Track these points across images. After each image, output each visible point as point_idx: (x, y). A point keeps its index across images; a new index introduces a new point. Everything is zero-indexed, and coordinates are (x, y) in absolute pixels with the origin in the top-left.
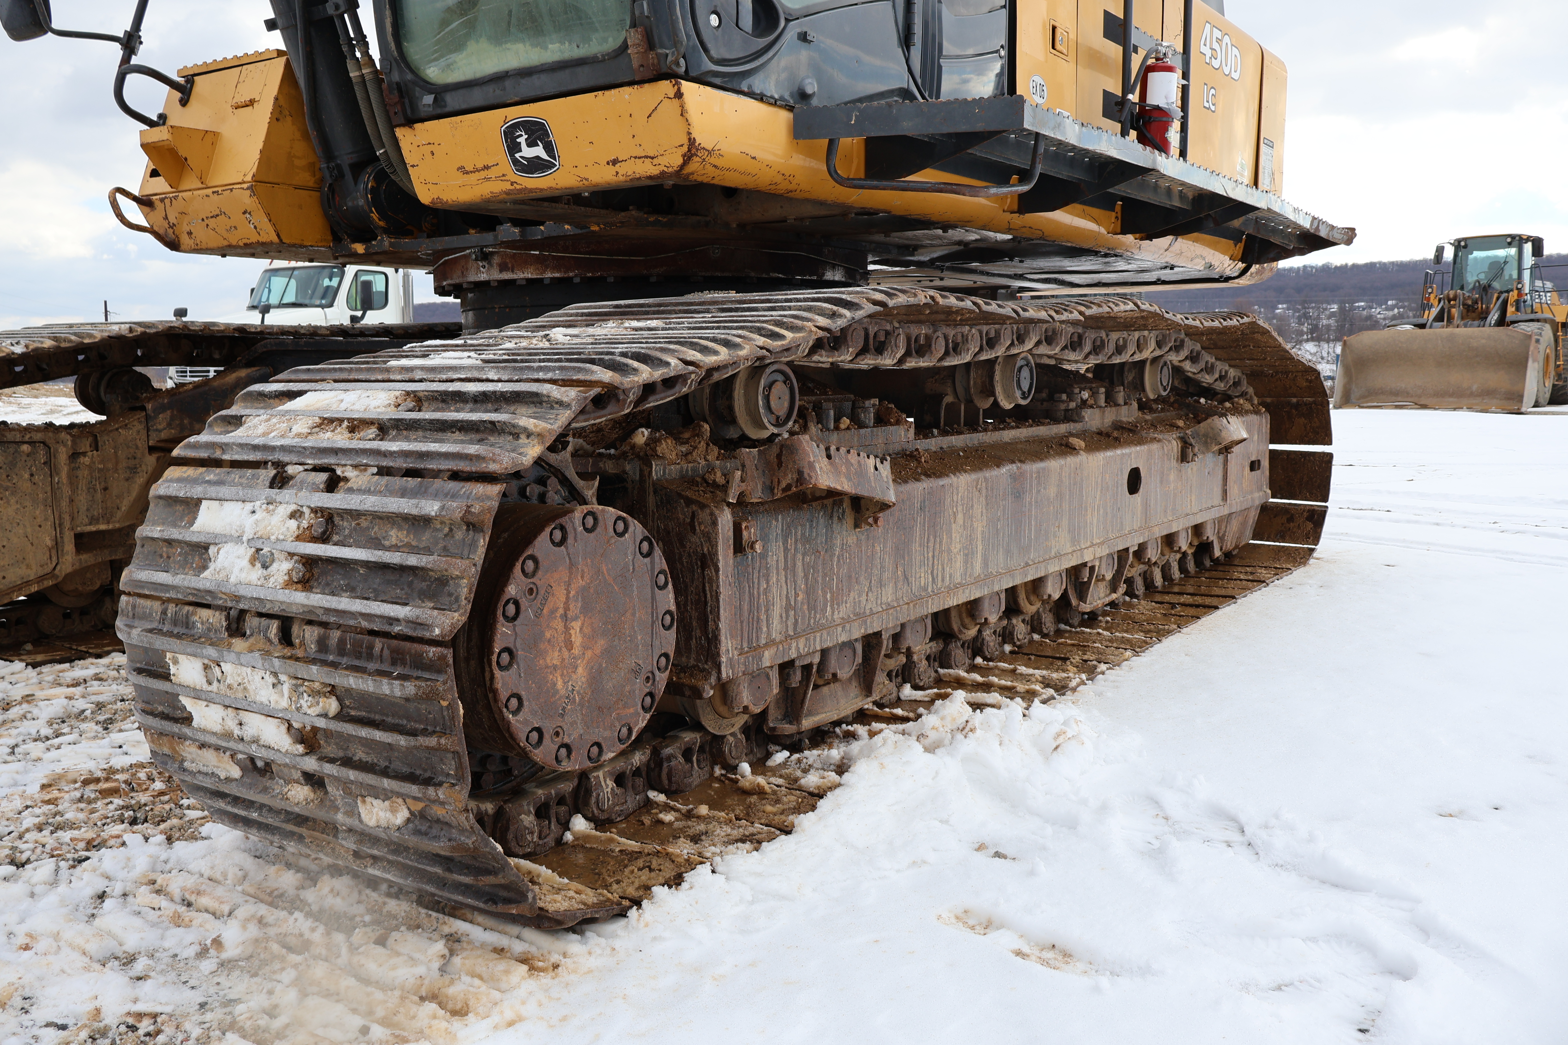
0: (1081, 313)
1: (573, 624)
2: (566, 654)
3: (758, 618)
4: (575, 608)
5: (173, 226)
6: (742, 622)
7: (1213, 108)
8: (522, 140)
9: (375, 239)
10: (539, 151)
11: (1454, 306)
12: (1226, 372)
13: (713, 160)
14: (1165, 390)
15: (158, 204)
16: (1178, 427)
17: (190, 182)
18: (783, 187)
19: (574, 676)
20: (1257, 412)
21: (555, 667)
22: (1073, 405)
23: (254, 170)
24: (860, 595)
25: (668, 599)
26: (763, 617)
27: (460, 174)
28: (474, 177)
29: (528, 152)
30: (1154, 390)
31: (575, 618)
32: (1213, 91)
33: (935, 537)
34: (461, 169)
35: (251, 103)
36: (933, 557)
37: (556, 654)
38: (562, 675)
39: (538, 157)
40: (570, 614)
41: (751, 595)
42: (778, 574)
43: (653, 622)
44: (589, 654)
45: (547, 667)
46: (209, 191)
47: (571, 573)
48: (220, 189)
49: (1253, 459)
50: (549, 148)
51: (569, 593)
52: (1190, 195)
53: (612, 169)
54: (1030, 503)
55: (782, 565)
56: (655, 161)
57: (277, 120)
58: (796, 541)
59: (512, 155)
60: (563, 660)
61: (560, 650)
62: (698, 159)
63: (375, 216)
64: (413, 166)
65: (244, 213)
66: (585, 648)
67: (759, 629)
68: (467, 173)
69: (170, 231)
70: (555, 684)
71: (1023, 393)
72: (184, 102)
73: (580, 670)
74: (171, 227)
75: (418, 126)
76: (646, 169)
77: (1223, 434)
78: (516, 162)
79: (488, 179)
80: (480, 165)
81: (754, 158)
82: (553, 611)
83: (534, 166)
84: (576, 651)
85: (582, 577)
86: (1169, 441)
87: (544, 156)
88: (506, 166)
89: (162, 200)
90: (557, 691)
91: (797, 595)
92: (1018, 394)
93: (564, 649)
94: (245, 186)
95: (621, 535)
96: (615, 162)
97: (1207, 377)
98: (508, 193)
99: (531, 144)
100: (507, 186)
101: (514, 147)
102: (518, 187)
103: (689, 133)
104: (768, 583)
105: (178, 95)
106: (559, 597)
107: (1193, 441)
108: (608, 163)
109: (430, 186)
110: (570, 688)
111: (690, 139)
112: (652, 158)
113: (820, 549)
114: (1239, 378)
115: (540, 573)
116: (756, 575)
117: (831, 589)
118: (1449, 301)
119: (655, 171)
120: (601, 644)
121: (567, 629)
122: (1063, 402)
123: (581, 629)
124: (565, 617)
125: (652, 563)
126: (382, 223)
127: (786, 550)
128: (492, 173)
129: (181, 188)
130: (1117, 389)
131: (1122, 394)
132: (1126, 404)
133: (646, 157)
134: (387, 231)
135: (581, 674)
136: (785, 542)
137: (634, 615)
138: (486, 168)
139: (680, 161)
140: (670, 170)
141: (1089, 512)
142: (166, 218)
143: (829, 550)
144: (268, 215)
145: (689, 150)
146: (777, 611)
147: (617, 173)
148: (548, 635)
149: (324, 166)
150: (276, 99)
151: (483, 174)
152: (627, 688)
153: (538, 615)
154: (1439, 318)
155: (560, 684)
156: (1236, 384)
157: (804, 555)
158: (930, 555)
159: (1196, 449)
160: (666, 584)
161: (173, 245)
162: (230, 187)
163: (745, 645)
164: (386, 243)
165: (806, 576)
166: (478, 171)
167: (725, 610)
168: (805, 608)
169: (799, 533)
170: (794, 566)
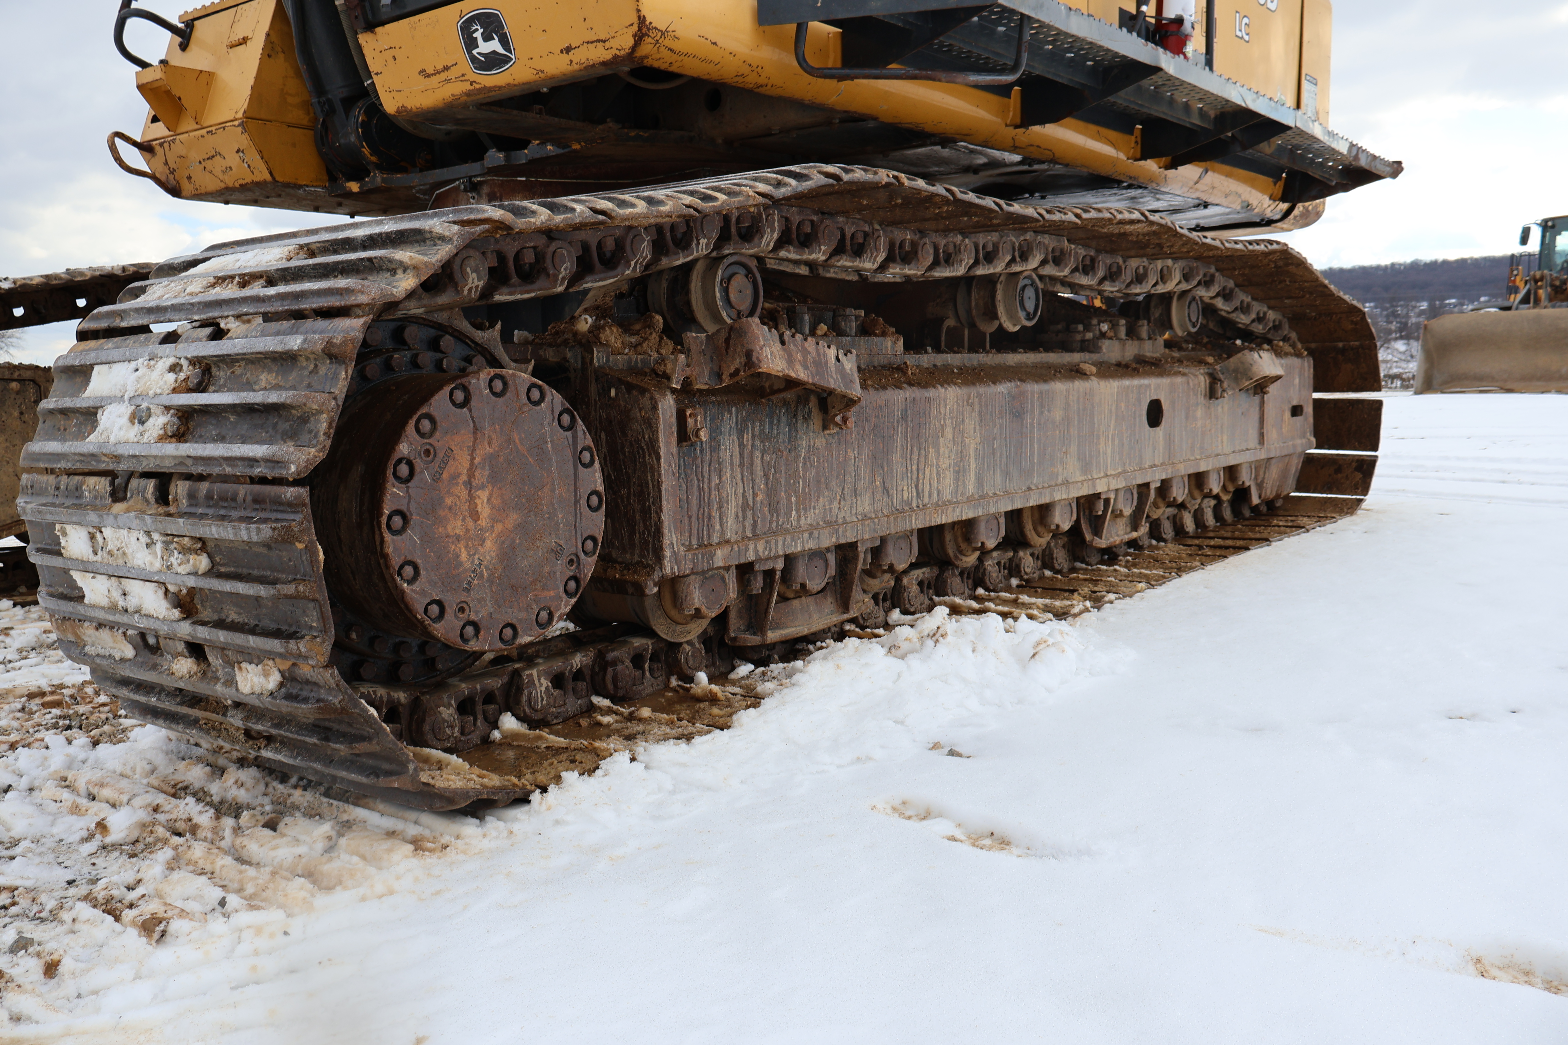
0: (1077, 216)
1: (479, 493)
2: (471, 524)
3: (710, 516)
4: (481, 476)
5: (172, 172)
6: (690, 517)
7: (1246, 38)
8: (478, 35)
9: (368, 176)
10: (495, 45)
11: (1540, 287)
12: (1265, 314)
13: (667, 42)
14: (1194, 326)
15: (158, 149)
16: (1206, 363)
17: (188, 124)
18: (752, 80)
19: (481, 550)
20: (1298, 355)
21: (458, 538)
22: (1089, 335)
23: (245, 106)
24: (831, 501)
25: (595, 479)
26: (715, 514)
27: (421, 78)
28: (435, 80)
29: (485, 47)
30: (1183, 326)
31: (482, 487)
32: (1246, 20)
33: (920, 449)
34: (422, 72)
35: (244, 41)
36: (918, 470)
37: (459, 523)
38: (466, 547)
39: (494, 52)
40: (475, 483)
41: (701, 490)
42: (732, 469)
43: (577, 501)
44: (499, 527)
45: (448, 536)
46: (204, 132)
47: (475, 439)
48: (213, 129)
49: (1295, 403)
50: (504, 42)
51: (473, 459)
52: (1212, 114)
53: (566, 58)
54: (1032, 424)
55: (736, 461)
56: (607, 45)
57: (269, 56)
58: (753, 437)
59: (470, 52)
60: (467, 531)
61: (464, 520)
62: (649, 40)
63: (366, 151)
64: (377, 74)
65: (238, 151)
66: (494, 520)
67: (710, 527)
68: (428, 76)
69: (171, 177)
70: (458, 556)
71: (1028, 314)
72: (184, 47)
73: (489, 544)
74: (172, 173)
75: (379, 30)
76: (600, 54)
77: (1255, 368)
78: (474, 59)
79: (448, 81)
80: (440, 67)
81: (715, 43)
82: (455, 477)
83: (493, 62)
84: (483, 522)
85: (490, 444)
86: (1196, 376)
87: (501, 50)
88: (465, 66)
89: (161, 145)
90: (461, 564)
91: (755, 495)
92: (1022, 315)
93: (469, 519)
94: (236, 123)
95: (537, 403)
96: (568, 50)
97: (1242, 317)
98: (468, 94)
99: (487, 38)
100: (467, 87)
101: (471, 44)
102: (478, 86)
103: (638, 11)
104: (720, 478)
105: (179, 40)
106: (461, 462)
107: (1222, 377)
108: (562, 52)
109: (394, 94)
110: (477, 562)
111: (639, 17)
112: (604, 41)
113: (782, 448)
114: (1280, 322)
115: (438, 434)
116: (706, 468)
117: (796, 493)
118: (1536, 281)
119: (607, 56)
120: (513, 518)
121: (471, 498)
122: (1079, 332)
123: (489, 500)
124: (469, 484)
125: (575, 437)
126: (373, 159)
127: (741, 445)
128: (452, 74)
129: (178, 131)
130: (1141, 323)
131: (1145, 328)
132: (1150, 338)
133: (598, 41)
134: (380, 167)
135: (489, 549)
136: (740, 437)
137: (553, 490)
138: (446, 68)
139: (630, 42)
140: (622, 52)
141: (1102, 440)
142: (166, 163)
143: (794, 450)
144: (260, 152)
145: (640, 29)
146: (731, 509)
147: (571, 61)
148: (449, 501)
149: (314, 100)
150: (268, 35)
151: (443, 76)
152: (546, 569)
153: (437, 478)
154: (1525, 300)
155: (464, 556)
156: (1276, 327)
157: (763, 452)
158: (914, 467)
159: (1225, 385)
160: (592, 462)
161: (175, 191)
162: (222, 126)
163: (694, 542)
164: (379, 179)
165: (766, 476)
166: (439, 73)
167: (668, 500)
168: (766, 509)
169: (757, 429)
170: (752, 463)
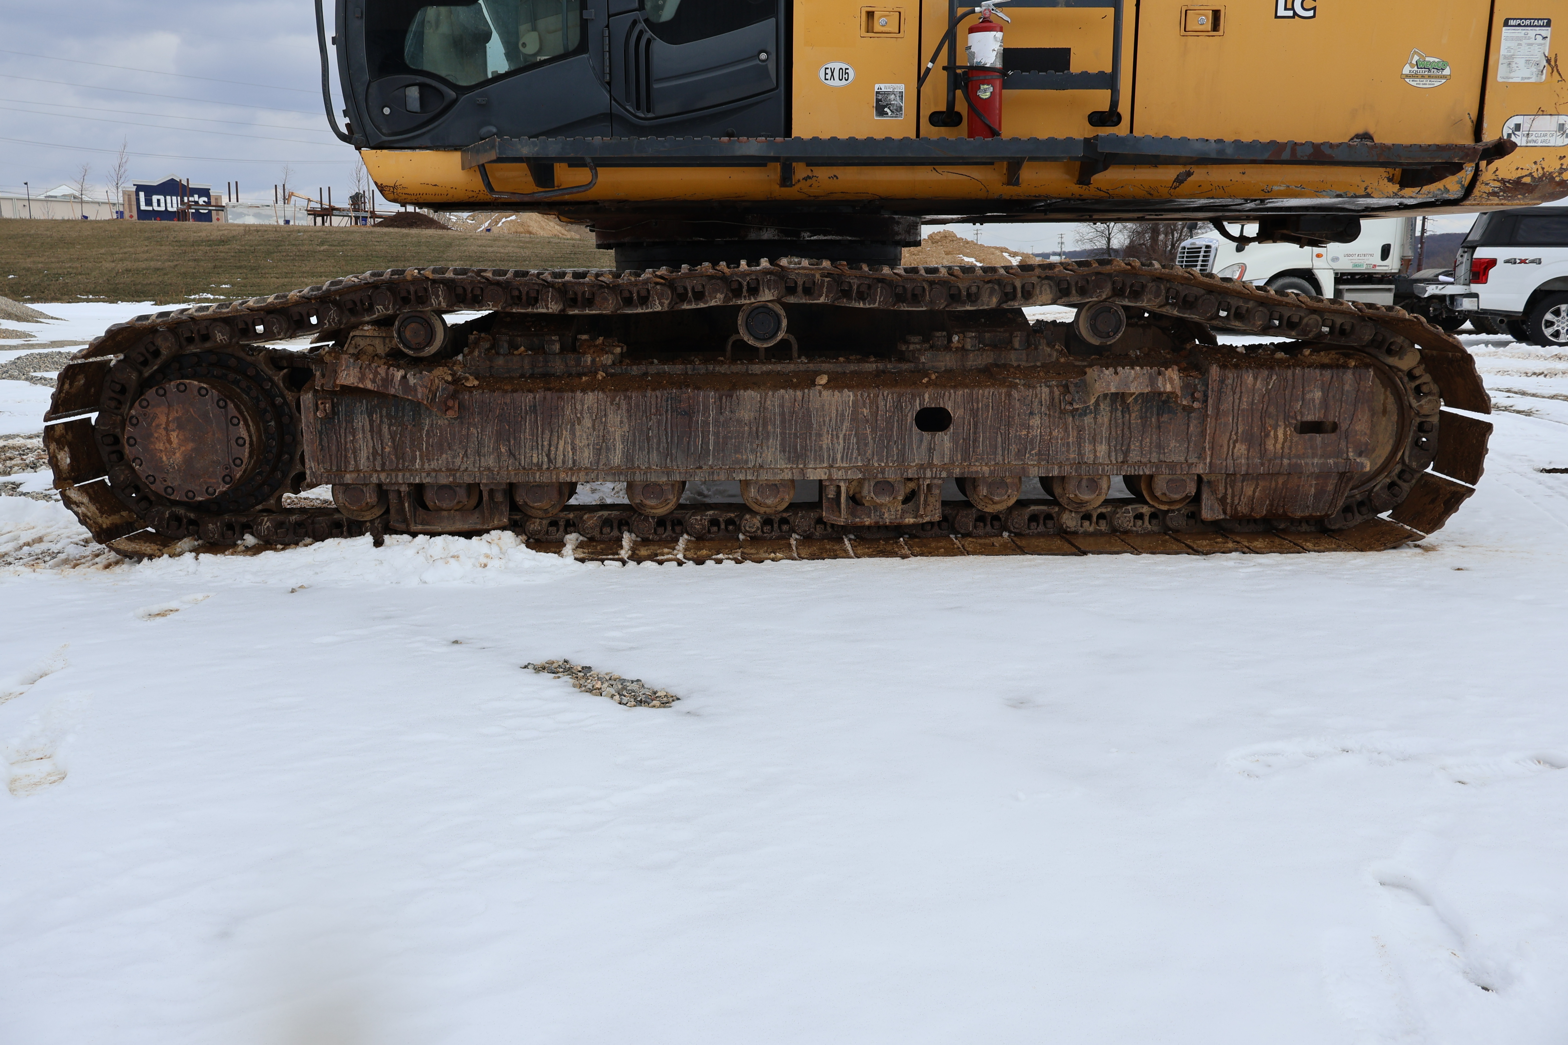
1: (172, 433)
2: (168, 445)
3: (346, 456)
4: (172, 426)
6: (331, 456)
19: (173, 457)
21: (161, 451)
24: (454, 457)
31: (174, 431)
33: (552, 432)
36: (550, 445)
37: (162, 445)
38: (166, 455)
40: (169, 428)
41: (338, 442)
42: (364, 432)
43: (228, 441)
44: (183, 448)
45: (156, 449)
47: (169, 410)
51: (168, 418)
55: (367, 429)
58: (381, 417)
60: (166, 448)
61: (164, 443)
66: (180, 445)
67: (348, 462)
70: (161, 458)
73: (178, 455)
81: (435, 185)
82: (158, 426)
84: (174, 445)
85: (177, 413)
90: (163, 462)
91: (384, 448)
93: (167, 444)
95: (204, 396)
104: (354, 437)
106: (163, 419)
110: (171, 462)
113: (407, 423)
115: (149, 407)
116: (342, 431)
117: (421, 450)
120: (191, 446)
121: (168, 435)
123: (177, 436)
124: (166, 429)
125: (226, 412)
127: (371, 422)
130: (1015, 334)
135: (178, 457)
136: (370, 415)
137: (214, 435)
141: (826, 438)
143: (419, 426)
146: (363, 455)
148: (156, 435)
152: (211, 469)
153: (149, 424)
155: (164, 459)
157: (390, 426)
158: (546, 443)
160: (239, 424)
163: (334, 469)
165: (393, 438)
167: (308, 446)
168: (393, 457)
169: (384, 413)
170: (381, 430)
